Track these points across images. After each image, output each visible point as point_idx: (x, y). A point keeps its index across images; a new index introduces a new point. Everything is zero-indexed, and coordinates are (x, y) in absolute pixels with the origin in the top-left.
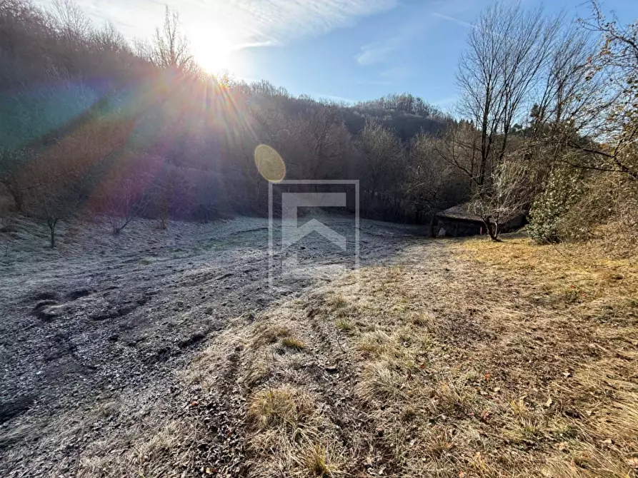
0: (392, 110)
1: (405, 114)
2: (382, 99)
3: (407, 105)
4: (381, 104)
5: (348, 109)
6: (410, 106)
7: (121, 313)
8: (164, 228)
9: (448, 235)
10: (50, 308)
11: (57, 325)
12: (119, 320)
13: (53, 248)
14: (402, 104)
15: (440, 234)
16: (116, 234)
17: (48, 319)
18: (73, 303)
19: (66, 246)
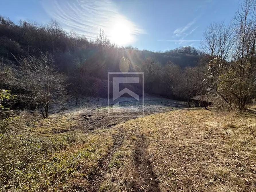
0: (181, 53)
1: (187, 55)
2: (177, 49)
3: (188, 51)
4: (176, 51)
5: (162, 54)
6: (190, 51)
7: (99, 120)
8: (99, 100)
9: (196, 106)
10: (87, 118)
11: (90, 120)
12: (99, 121)
13: (77, 105)
14: (185, 50)
15: (193, 106)
16: (88, 102)
17: (88, 119)
18: (90, 117)
19: (79, 105)
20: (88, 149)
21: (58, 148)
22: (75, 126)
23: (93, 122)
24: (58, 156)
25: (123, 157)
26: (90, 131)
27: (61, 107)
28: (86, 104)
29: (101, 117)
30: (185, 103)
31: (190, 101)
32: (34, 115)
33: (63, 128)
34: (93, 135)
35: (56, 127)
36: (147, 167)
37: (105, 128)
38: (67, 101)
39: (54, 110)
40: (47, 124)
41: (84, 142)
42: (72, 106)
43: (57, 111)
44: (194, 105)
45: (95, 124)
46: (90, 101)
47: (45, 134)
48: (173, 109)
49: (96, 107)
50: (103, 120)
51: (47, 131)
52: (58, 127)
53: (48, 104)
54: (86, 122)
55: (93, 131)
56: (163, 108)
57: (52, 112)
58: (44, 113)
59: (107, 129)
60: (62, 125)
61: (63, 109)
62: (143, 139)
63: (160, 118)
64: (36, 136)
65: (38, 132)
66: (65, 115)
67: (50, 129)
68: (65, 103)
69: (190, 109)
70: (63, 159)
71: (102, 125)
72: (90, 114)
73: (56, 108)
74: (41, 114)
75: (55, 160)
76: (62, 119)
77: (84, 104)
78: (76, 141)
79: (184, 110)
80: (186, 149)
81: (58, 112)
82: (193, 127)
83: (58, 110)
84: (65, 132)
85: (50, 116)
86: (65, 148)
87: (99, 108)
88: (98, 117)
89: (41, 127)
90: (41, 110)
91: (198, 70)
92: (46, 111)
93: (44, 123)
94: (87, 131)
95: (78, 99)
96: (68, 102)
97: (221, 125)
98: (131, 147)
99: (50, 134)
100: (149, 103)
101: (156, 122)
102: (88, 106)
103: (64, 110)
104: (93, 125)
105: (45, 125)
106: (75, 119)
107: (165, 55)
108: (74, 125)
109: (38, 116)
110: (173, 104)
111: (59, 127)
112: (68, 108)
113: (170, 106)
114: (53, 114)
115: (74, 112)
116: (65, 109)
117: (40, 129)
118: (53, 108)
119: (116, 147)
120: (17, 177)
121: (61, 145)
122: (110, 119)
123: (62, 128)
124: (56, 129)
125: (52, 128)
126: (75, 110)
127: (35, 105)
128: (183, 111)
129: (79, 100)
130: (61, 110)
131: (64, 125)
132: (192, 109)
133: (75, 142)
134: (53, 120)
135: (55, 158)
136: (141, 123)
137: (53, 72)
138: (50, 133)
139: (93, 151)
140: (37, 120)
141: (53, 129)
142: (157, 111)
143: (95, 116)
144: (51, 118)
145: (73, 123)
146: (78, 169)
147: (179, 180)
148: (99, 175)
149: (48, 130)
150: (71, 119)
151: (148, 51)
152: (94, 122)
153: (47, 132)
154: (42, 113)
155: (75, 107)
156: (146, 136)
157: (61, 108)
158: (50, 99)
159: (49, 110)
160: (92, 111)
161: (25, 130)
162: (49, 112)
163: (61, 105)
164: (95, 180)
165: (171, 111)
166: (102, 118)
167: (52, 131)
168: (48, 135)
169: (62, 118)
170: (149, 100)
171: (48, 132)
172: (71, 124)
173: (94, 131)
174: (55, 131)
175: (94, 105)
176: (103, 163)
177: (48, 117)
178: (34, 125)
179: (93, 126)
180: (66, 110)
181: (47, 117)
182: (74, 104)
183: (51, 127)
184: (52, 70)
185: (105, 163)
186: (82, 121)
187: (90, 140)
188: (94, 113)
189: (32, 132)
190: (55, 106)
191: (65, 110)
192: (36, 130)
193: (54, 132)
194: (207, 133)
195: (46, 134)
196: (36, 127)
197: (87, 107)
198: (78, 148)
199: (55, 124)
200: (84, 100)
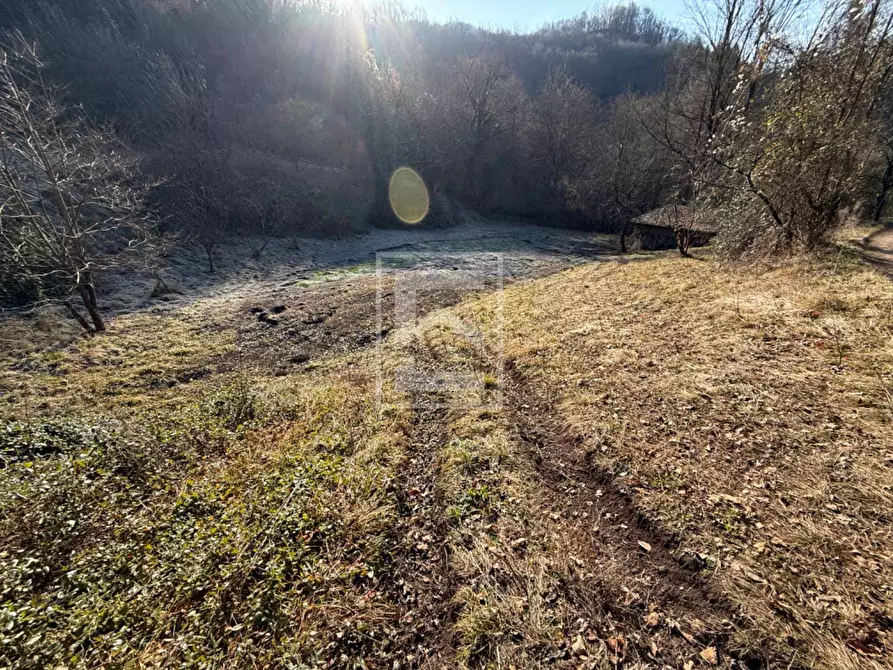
0: (599, 35)
1: (621, 43)
2: (584, 13)
3: (626, 24)
4: (581, 23)
5: (524, 39)
6: (632, 24)
7: (320, 320)
8: (297, 249)
9: (645, 248)
10: (270, 317)
11: (283, 326)
12: (321, 325)
13: (213, 273)
14: (616, 21)
15: (634, 247)
16: (256, 256)
17: (274, 323)
18: (282, 314)
19: (222, 270)
20: (322, 443)
21: (191, 453)
22: (231, 354)
23: (297, 332)
24: (204, 488)
25: (486, 464)
26: (295, 365)
27: (151, 284)
28: (250, 264)
29: (326, 309)
30: (607, 238)
31: (627, 230)
32: (39, 326)
33: (186, 366)
34: (310, 378)
35: (153, 366)
36: (599, 493)
37: (351, 349)
38: (168, 258)
39: (121, 300)
40: (113, 357)
41: (293, 416)
42: (197, 275)
43: (138, 301)
44: (637, 243)
45: (306, 338)
46: (264, 253)
47: (114, 394)
48: (569, 261)
49: (293, 274)
50: (335, 322)
51: (121, 383)
52: (162, 364)
53: (86, 275)
54: (271, 334)
55: (307, 366)
56: (538, 261)
57: (117, 307)
58: (82, 313)
59: (358, 355)
60: (177, 354)
61: (160, 293)
62: (518, 377)
63: (546, 299)
64: (79, 406)
65: (79, 390)
66: (177, 315)
67: (132, 376)
68: (162, 266)
69: (626, 257)
70: (226, 499)
71: (337, 340)
72: (279, 304)
73: (127, 291)
74: (69, 317)
75: (195, 510)
76: (169, 329)
77: (244, 266)
78: (256, 414)
79: (609, 264)
80: (718, 404)
81: (145, 307)
82: (683, 319)
83: (140, 297)
84: (194, 378)
85: (115, 324)
86: (222, 452)
87: (305, 278)
88: (313, 312)
89: (90, 372)
90: (66, 304)
91: (665, 107)
92: (91, 305)
93: (96, 355)
94: (284, 368)
95: (213, 250)
96: (174, 261)
97: (788, 305)
98: (495, 418)
99: (134, 394)
100: (483, 245)
101: (536, 312)
102: (258, 274)
103: (165, 296)
104: (301, 341)
105: (104, 363)
106: (224, 328)
107: (538, 46)
108: (225, 349)
109: (60, 326)
110: (566, 246)
111: (167, 361)
112: (182, 287)
113: (556, 251)
114: (124, 316)
115: (212, 300)
116: (169, 292)
117: (88, 378)
118: (117, 291)
119: (425, 420)
120: (25, 641)
121: (200, 438)
122: (361, 315)
123: (179, 367)
124: (154, 373)
125: (137, 369)
126: (212, 294)
127: (31, 285)
128: (606, 268)
129: (219, 250)
130: (154, 295)
131: (184, 353)
132: (632, 256)
133: (252, 417)
134: (131, 338)
135: (192, 504)
136: (482, 321)
137: (59, 121)
138: (136, 390)
139: (346, 451)
140: (64, 345)
141: (141, 374)
142: (521, 274)
143: (301, 309)
144: (122, 332)
145: (219, 343)
146: (317, 545)
147: (784, 544)
148: (414, 551)
149: (124, 379)
150: (206, 327)
151: (469, 27)
152: (303, 333)
153: (119, 388)
154: (75, 315)
155: (208, 282)
156: (527, 367)
157: (152, 289)
158: (89, 250)
159: (100, 302)
160: (281, 290)
161: (21, 387)
162: (105, 309)
163: (147, 276)
164: (404, 576)
165: (565, 269)
166: (331, 315)
167: (142, 382)
168: (130, 398)
169: (166, 326)
170: (484, 237)
171: (126, 386)
172: (214, 345)
173: (312, 363)
174: (152, 381)
175: (282, 270)
176: (407, 495)
177: (107, 330)
178: (54, 366)
179: (304, 348)
180: (174, 295)
181: (100, 328)
182: (203, 268)
183: (132, 366)
184: (52, 109)
185: (415, 493)
186: (254, 330)
187: (311, 402)
188: (292, 296)
189: (53, 395)
190: (122, 281)
191: (169, 296)
192: (70, 386)
193: (152, 384)
194: (754, 338)
195: (120, 393)
196: (66, 372)
197: (256, 277)
198: (273, 440)
199: (144, 353)
200: (240, 250)
